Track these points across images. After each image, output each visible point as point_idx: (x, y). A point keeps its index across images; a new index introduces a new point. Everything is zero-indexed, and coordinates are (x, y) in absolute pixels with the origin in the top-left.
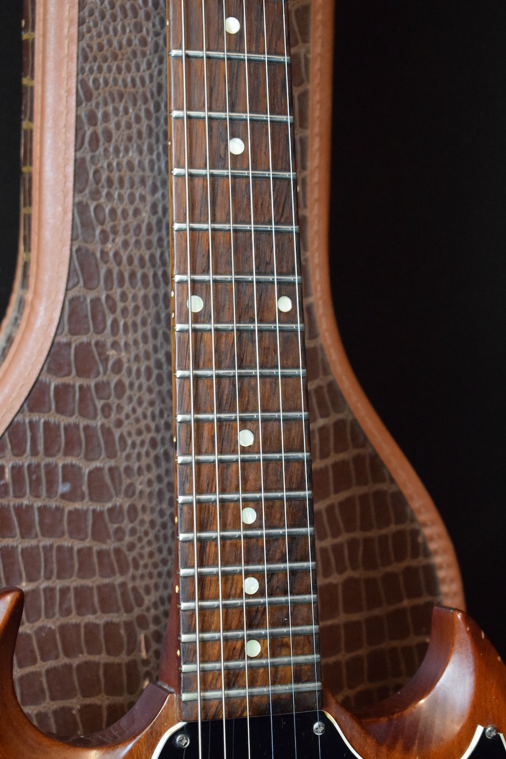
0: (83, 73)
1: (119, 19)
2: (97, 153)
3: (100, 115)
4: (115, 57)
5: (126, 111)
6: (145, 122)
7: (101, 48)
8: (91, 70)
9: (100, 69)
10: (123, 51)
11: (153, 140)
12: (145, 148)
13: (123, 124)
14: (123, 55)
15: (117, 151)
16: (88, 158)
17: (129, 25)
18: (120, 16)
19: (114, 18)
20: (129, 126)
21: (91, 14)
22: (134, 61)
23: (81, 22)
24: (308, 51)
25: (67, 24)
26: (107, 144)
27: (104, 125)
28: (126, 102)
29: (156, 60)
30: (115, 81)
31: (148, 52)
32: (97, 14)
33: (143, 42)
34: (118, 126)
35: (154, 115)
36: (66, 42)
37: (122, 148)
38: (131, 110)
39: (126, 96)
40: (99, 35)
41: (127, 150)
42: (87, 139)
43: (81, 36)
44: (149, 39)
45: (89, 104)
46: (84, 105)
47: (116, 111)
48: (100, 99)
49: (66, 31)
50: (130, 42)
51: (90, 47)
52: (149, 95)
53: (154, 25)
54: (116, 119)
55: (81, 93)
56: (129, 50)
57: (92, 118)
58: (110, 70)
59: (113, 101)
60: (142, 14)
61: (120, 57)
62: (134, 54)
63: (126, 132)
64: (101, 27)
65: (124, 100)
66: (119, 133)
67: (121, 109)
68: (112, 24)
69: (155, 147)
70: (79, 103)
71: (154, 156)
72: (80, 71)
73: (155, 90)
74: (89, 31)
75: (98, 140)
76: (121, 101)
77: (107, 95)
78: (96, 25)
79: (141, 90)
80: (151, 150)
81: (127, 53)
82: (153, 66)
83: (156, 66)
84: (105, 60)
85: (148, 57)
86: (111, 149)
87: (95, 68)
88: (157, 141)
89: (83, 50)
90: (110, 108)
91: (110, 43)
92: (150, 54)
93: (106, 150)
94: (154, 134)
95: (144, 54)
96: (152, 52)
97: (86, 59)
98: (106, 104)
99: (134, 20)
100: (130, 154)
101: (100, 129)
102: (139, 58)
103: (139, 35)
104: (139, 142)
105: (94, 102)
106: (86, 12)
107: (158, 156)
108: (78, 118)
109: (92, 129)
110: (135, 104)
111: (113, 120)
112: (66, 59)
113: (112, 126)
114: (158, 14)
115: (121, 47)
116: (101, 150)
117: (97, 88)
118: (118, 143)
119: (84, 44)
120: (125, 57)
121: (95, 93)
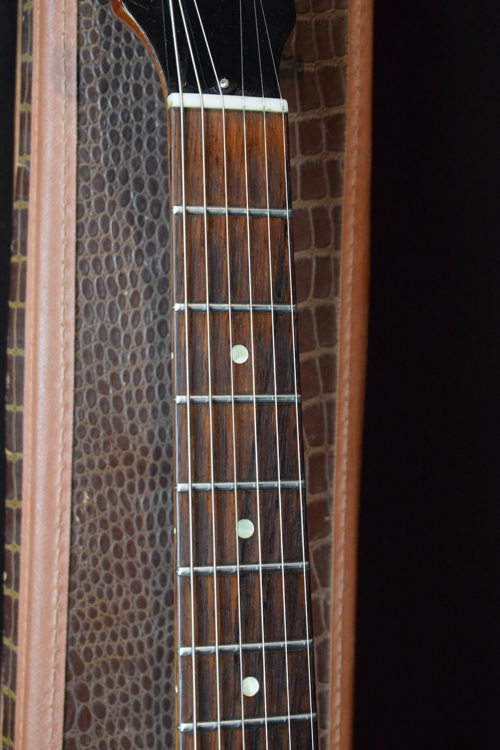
0: (73, 645)
1: (114, 580)
2: (88, 732)
3: (91, 688)
4: (109, 622)
5: (122, 682)
6: (143, 692)
7: (93, 614)
8: (82, 640)
9: (92, 638)
10: (119, 615)
11: (152, 712)
12: (143, 721)
13: (118, 696)
14: (118, 619)
15: (111, 728)
16: (78, 739)
17: (126, 586)
18: (115, 576)
19: (109, 579)
20: (125, 698)
21: (83, 576)
22: (131, 626)
23: (72, 587)
24: (328, 596)
25: (56, 592)
26: (99, 721)
27: (97, 699)
28: (122, 672)
29: (156, 622)
30: (110, 650)
31: (147, 614)
32: (89, 576)
33: (142, 603)
34: (112, 699)
35: (154, 683)
36: (55, 612)
37: (116, 724)
38: (127, 681)
39: (122, 665)
40: (92, 600)
41: (122, 725)
42: (76, 718)
43: (71, 603)
44: (148, 599)
45: (79, 677)
46: (74, 679)
47: (110, 683)
48: (92, 671)
49: (54, 600)
50: (126, 605)
51: (81, 614)
52: (147, 661)
53: (154, 583)
54: (111, 691)
55: (71, 667)
56: (125, 612)
57: (83, 694)
58: (103, 637)
59: (107, 672)
60: (140, 571)
61: (115, 621)
62: (132, 617)
63: (122, 705)
64: (94, 592)
65: (120, 670)
66: (114, 706)
67: (116, 680)
68: (107, 586)
69: (154, 718)
70: (68, 678)
71: (154, 730)
72: (70, 641)
73: (154, 655)
74: (80, 596)
75: (89, 717)
76: (116, 670)
77: (100, 666)
78: (88, 588)
79: (139, 656)
80: (149, 723)
81: (123, 616)
82: (153, 629)
83: (156, 629)
84: (98, 626)
85: (148, 619)
86: (104, 727)
87: (87, 637)
88: (157, 713)
89: (74, 618)
90: (103, 680)
91: (104, 607)
92: (150, 615)
93: (98, 728)
94: (153, 705)
95: (142, 616)
96: (152, 613)
97: (76, 628)
98: (98, 676)
99: (131, 580)
100: (127, 730)
101: (90, 704)
102: (137, 622)
103: (137, 596)
104: (136, 715)
105: (85, 675)
106: (77, 574)
107: (158, 728)
108: (67, 694)
109: (82, 704)
110: (132, 673)
111: (107, 692)
112: (55, 631)
113: (105, 701)
114: (159, 570)
115: (116, 610)
116: (93, 727)
117: (89, 659)
118: (112, 719)
119: (74, 611)
120: (122, 621)
121: (86, 665)
